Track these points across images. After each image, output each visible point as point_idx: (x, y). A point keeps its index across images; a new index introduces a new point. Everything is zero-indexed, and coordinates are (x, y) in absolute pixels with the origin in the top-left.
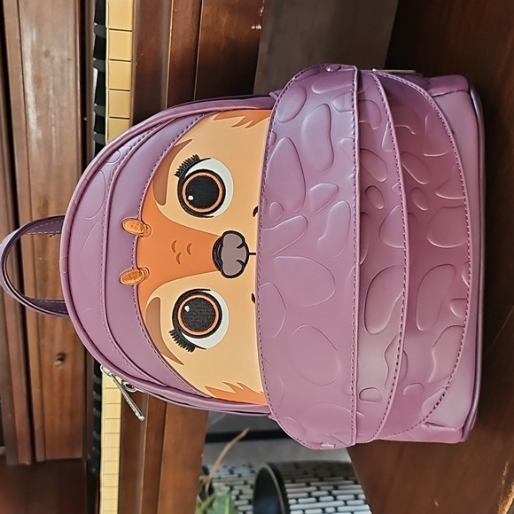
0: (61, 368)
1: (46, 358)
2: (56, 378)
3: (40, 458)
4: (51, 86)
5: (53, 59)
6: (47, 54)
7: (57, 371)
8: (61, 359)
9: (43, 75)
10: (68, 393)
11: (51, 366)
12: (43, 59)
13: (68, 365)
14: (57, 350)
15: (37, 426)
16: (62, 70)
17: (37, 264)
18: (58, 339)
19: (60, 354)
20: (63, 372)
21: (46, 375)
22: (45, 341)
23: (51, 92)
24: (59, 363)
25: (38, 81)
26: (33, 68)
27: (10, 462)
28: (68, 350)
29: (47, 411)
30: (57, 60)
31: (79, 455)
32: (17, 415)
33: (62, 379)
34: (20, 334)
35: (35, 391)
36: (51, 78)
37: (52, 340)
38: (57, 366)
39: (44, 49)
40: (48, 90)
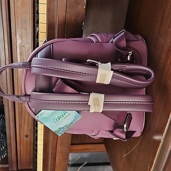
0: (26, 139)
1: (22, 136)
2: (25, 143)
3: (19, 168)
4: (25, 55)
5: (25, 47)
6: (24, 46)
7: (25, 141)
8: (26, 137)
9: (22, 52)
10: (28, 147)
11: (23, 139)
12: (23, 48)
13: (29, 139)
14: (25, 134)
15: (19, 158)
16: (28, 51)
17: (20, 107)
18: (26, 130)
19: (26, 135)
20: (27, 141)
21: (22, 142)
22: (22, 131)
23: (25, 57)
24: (26, 138)
25: (21, 54)
26: (20, 50)
27: (10, 169)
28: (29, 134)
29: (22, 153)
30: (26, 48)
31: (31, 168)
32: (13, 154)
33: (27, 143)
34: (14, 129)
35: (18, 147)
36: (25, 53)
37: (24, 130)
38: (25, 139)
39: (23, 45)
40: (24, 56)
